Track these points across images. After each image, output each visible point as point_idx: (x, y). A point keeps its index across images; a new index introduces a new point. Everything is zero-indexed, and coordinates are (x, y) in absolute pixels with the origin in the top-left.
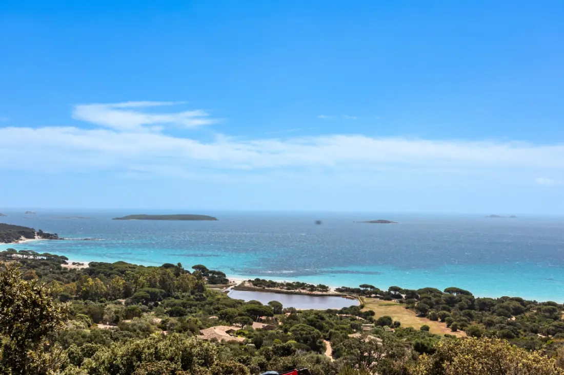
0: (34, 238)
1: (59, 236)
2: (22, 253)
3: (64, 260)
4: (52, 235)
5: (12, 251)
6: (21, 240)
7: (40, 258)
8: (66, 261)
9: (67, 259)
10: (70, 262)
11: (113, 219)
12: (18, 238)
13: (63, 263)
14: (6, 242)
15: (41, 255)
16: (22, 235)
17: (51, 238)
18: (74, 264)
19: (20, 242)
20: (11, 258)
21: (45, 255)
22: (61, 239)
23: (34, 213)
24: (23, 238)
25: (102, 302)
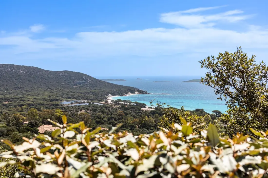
0: (135, 93)
1: (148, 93)
2: (125, 101)
3: (144, 106)
4: (144, 91)
5: (119, 100)
6: (128, 94)
7: (133, 104)
8: (145, 106)
9: (146, 105)
10: (147, 107)
11: (182, 82)
12: (127, 93)
13: (143, 107)
14: (120, 96)
15: (133, 103)
16: (129, 91)
17: (144, 93)
18: (149, 108)
19: (128, 95)
20: (119, 104)
21: (135, 103)
22: (149, 94)
23: (141, 79)
24: (129, 93)
25: (152, 130)
